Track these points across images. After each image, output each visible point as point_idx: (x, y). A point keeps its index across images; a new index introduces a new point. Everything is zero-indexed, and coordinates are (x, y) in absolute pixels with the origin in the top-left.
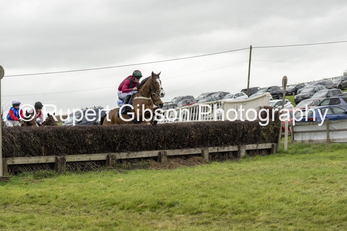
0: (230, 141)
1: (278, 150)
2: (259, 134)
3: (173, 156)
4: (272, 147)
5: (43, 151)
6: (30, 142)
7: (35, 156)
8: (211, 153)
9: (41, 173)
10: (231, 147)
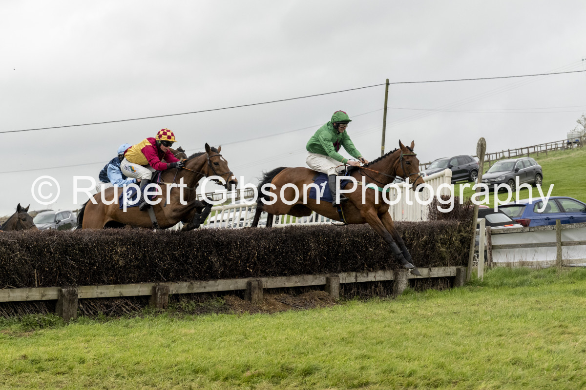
0: (378, 262)
1: (468, 280)
2: (433, 248)
3: (273, 289)
4: (457, 274)
5: (36, 279)
6: (13, 262)
7: (21, 287)
8: (344, 284)
9: (33, 319)
10: (380, 272)
